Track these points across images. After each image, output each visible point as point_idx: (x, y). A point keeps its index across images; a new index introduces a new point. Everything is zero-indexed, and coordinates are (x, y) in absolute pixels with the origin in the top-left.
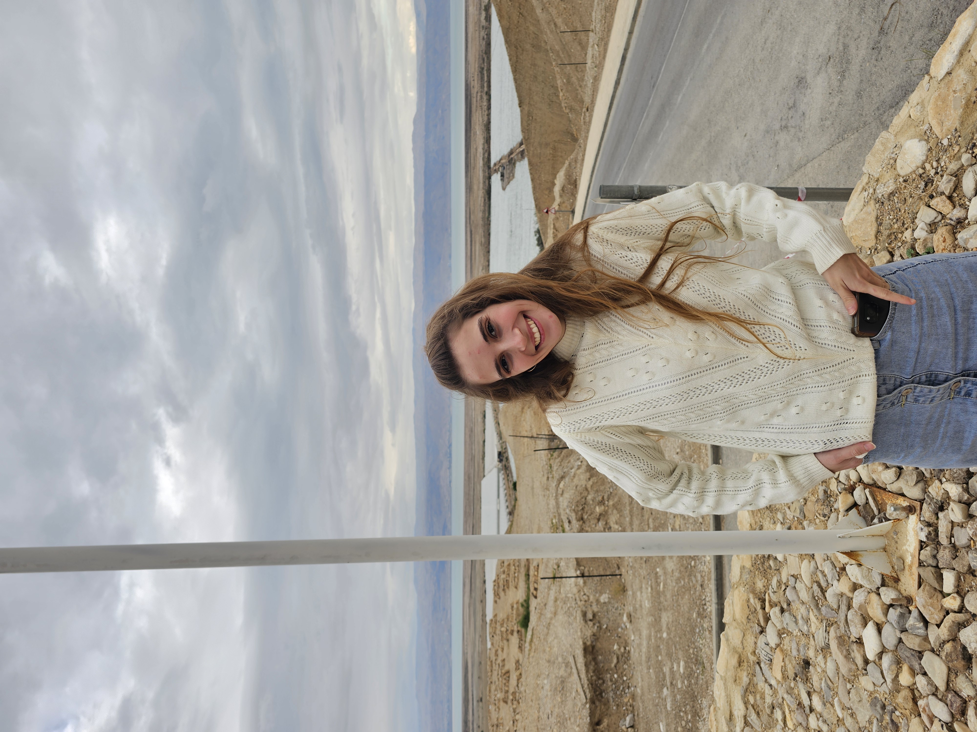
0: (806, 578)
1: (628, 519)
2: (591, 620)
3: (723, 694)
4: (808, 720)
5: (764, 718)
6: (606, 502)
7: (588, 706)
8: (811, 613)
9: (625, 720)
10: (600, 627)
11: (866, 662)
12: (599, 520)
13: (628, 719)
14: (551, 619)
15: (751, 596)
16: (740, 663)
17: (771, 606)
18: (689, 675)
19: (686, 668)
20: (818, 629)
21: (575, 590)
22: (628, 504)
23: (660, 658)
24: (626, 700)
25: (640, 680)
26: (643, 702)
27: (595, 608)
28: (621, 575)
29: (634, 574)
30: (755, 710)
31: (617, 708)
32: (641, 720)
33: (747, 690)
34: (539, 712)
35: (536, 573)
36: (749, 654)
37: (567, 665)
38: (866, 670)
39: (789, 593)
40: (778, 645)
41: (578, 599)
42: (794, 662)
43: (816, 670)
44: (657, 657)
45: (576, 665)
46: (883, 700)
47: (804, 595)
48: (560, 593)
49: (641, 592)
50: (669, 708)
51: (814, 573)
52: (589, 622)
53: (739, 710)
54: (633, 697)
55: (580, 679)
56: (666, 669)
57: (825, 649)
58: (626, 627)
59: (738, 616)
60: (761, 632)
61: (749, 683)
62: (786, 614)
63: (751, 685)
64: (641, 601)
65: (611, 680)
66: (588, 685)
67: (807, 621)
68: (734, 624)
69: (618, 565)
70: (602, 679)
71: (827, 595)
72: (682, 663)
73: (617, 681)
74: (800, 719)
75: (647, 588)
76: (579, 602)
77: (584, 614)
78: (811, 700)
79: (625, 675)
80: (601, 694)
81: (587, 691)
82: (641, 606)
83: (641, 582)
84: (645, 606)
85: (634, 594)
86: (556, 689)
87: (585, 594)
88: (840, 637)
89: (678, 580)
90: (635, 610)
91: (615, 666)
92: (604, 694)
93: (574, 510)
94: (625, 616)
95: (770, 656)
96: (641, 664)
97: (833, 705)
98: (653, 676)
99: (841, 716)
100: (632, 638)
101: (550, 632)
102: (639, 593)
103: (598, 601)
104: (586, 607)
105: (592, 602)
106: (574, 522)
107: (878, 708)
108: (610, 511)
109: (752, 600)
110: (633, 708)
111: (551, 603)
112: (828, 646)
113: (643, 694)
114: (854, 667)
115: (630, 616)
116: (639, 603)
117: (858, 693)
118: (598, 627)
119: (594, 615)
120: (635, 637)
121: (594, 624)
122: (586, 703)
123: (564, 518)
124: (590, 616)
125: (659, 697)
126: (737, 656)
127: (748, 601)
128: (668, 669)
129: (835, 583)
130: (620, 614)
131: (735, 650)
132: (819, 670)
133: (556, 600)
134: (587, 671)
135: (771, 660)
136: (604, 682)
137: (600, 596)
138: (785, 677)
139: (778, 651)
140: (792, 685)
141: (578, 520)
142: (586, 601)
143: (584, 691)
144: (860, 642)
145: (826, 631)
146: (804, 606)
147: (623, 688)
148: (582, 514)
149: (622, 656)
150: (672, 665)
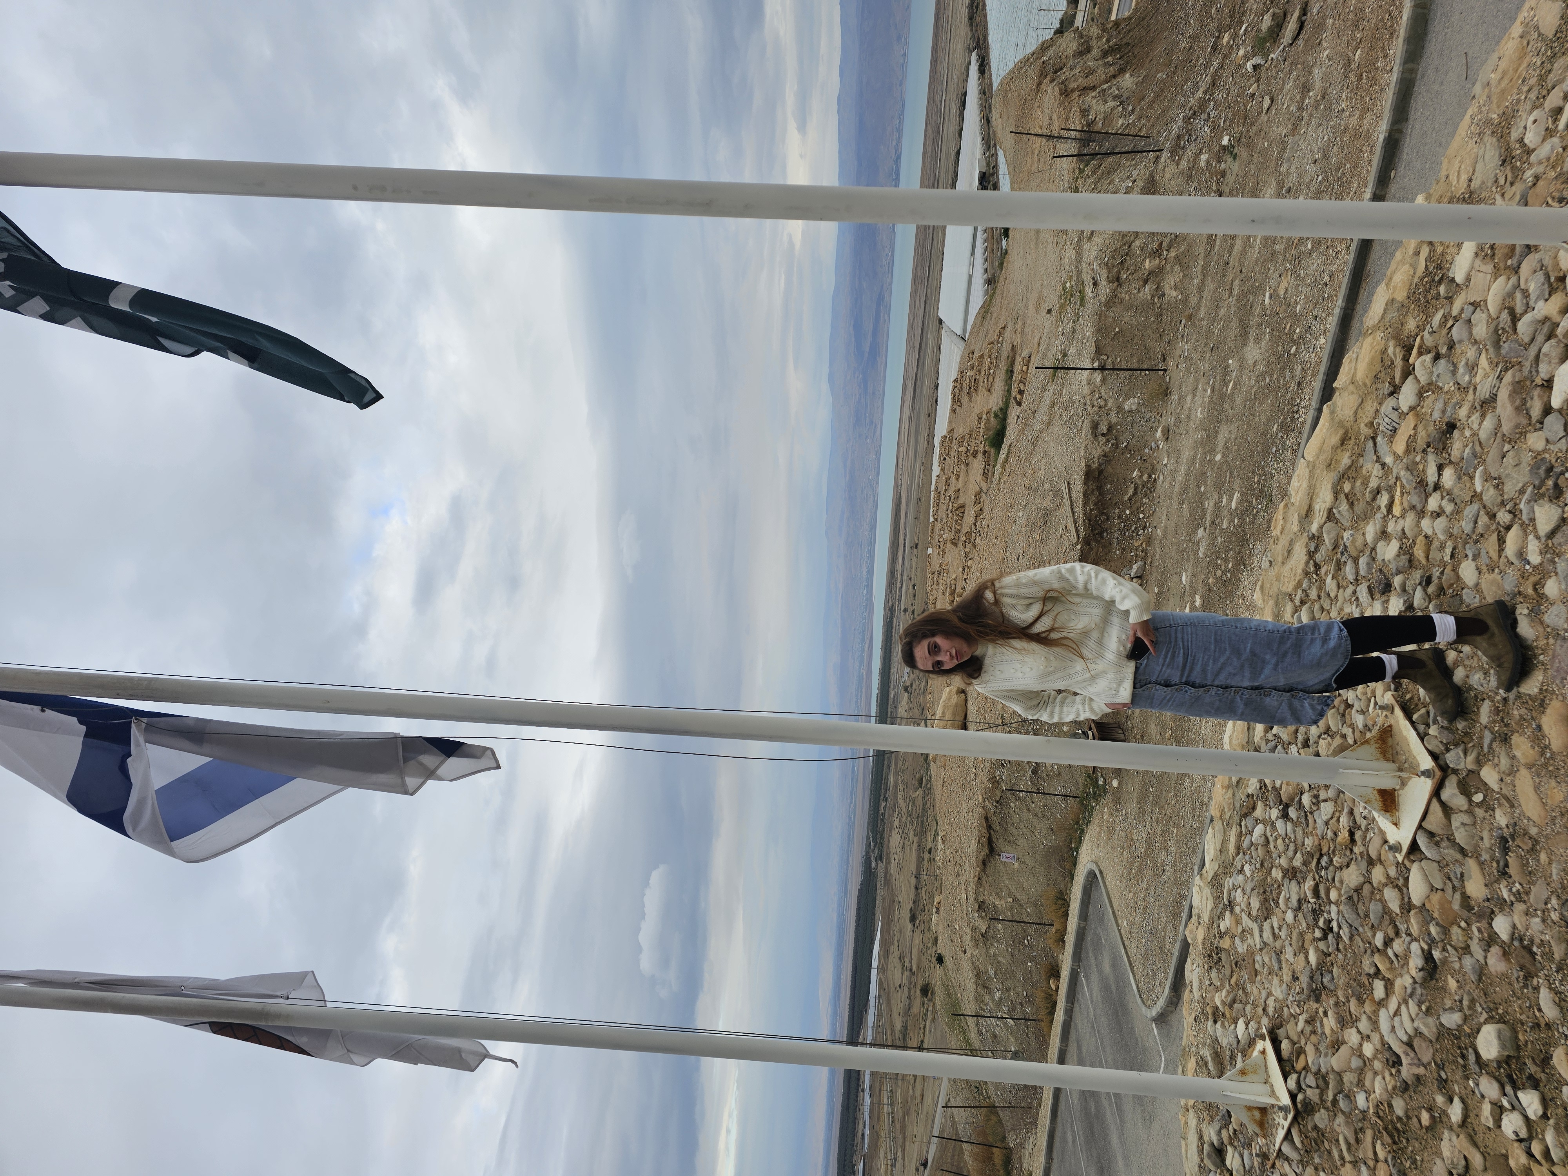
0: (1493, 306)
1: (1196, 281)
2: (1103, 435)
3: (1305, 485)
4: (1426, 501)
5: (1359, 507)
6: (1165, 253)
7: (1079, 547)
8: (1483, 355)
9: (1131, 568)
10: (1116, 446)
11: (1547, 410)
12: (1146, 282)
13: (1135, 567)
14: (1041, 432)
15: (1391, 344)
16: (1343, 441)
17: (1420, 354)
18: (1244, 511)
19: (1240, 502)
20: (1486, 376)
21: (1086, 390)
22: (1202, 255)
23: (1202, 489)
24: (1136, 544)
25: (1164, 518)
26: (1162, 547)
27: (1113, 419)
28: (1165, 370)
29: (1188, 369)
30: (1348, 500)
31: (1122, 553)
32: (1154, 569)
33: (1343, 475)
34: (1005, 551)
35: (1025, 368)
36: (1362, 425)
37: (1057, 493)
38: (1542, 423)
39: (1457, 333)
40: (1412, 409)
41: (1088, 403)
42: (1431, 428)
43: (1462, 434)
44: (1199, 487)
45: (1070, 493)
46: (1553, 460)
47: (1481, 330)
48: (1061, 394)
49: (1194, 396)
50: (1201, 555)
51: (1511, 295)
52: (1100, 438)
53: (1324, 499)
54: (1149, 540)
55: (1073, 513)
56: (1209, 505)
57: (1488, 404)
58: (1158, 447)
59: (1360, 375)
60: (1391, 394)
61: (1350, 467)
62: (1442, 362)
63: (1353, 468)
64: (1190, 410)
65: (1119, 517)
66: (1084, 520)
67: (1472, 368)
68: (1351, 388)
69: (1163, 355)
70: (1106, 514)
71: (1520, 325)
72: (1236, 496)
73: (1127, 518)
74: (1415, 500)
75: (1205, 390)
76: (1089, 408)
77: (1095, 426)
78: (1440, 475)
79: (1143, 512)
80: (1101, 534)
81: (1081, 529)
82: (1189, 417)
83: (1197, 380)
84: (1196, 416)
85: (1181, 398)
86: (1034, 524)
87: (1101, 397)
88: (1519, 382)
89: (1262, 375)
90: (1178, 421)
91: (1130, 499)
92: (1105, 534)
93: (1107, 264)
94: (1160, 430)
95: (1395, 424)
96: (1171, 498)
97: (1472, 478)
98: (1186, 513)
99: (1479, 489)
100: (1165, 462)
101: (1037, 448)
102: (1189, 398)
103: (1120, 408)
104: (1100, 417)
105: (1110, 410)
106: (1103, 283)
107: (1542, 471)
108: (1168, 268)
109: (1391, 350)
110: (1146, 554)
111: (1044, 408)
112: (1493, 398)
113: (1165, 537)
114: (1525, 421)
115: (1167, 432)
116: (1186, 412)
117: (1518, 455)
118: (1113, 445)
119: (1110, 429)
120: (1168, 460)
121: (1108, 441)
122: (1077, 543)
123: (1087, 278)
124: (1103, 428)
125: (1190, 540)
126: (1341, 432)
127: (1384, 351)
128: (1212, 504)
129: (1541, 303)
130: (1152, 428)
131: (1341, 424)
132: (1468, 433)
133: (1053, 405)
134: (1085, 504)
135: (1395, 430)
136: (1108, 519)
137: (1125, 400)
138: (1410, 449)
139: (1410, 416)
140: (1418, 459)
141: (1110, 282)
142: (1100, 407)
143: (1076, 528)
144: (1548, 385)
145: (1498, 378)
146: (1476, 347)
147: (1136, 528)
148: (1119, 272)
149: (1143, 487)
150: (1221, 497)
